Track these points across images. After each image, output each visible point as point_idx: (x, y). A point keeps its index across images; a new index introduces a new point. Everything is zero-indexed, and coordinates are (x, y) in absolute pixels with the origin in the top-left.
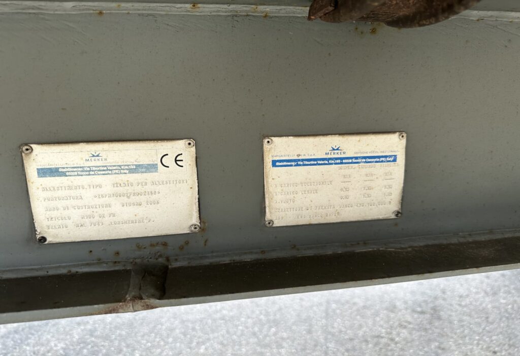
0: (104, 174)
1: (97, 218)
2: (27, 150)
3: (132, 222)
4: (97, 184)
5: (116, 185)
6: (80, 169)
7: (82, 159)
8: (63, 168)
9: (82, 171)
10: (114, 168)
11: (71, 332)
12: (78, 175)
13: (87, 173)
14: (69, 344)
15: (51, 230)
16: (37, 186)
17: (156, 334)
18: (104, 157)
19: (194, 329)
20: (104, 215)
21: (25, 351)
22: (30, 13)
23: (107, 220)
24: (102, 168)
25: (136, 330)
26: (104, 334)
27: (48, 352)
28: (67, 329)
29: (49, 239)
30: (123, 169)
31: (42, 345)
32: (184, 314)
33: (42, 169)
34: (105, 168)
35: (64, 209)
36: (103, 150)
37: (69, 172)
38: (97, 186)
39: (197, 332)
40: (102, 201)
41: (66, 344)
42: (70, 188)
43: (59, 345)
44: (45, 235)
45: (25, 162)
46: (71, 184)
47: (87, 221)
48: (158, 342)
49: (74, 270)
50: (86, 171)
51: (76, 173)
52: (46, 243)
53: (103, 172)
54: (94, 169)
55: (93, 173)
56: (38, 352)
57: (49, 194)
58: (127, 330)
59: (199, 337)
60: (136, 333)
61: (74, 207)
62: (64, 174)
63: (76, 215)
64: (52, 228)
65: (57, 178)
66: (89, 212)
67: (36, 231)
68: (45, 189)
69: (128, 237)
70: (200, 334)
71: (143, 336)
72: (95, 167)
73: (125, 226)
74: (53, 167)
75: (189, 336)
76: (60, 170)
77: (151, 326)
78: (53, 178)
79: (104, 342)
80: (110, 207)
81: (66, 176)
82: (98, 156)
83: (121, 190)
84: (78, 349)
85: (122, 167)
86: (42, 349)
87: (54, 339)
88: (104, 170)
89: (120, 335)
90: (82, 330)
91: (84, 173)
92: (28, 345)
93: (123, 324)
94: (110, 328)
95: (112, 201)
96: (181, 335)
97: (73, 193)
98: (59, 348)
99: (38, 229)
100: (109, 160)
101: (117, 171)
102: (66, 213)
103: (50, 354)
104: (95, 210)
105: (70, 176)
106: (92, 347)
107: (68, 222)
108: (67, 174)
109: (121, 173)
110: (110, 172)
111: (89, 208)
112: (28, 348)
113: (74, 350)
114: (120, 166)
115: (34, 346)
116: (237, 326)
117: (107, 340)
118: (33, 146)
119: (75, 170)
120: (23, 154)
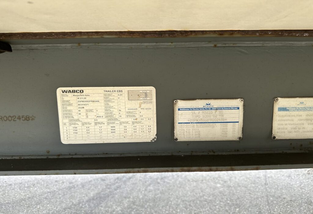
0: (304, 111)
1: (297, 129)
2: (276, 100)
3: (311, 132)
4: (300, 115)
5: (307, 115)
6: (295, 108)
7: (296, 104)
8: (288, 108)
9: (295, 109)
10: (308, 108)
11: (122, 202)
12: (294, 111)
13: (297, 110)
14: (123, 208)
15: (278, 134)
16: (277, 115)
17: (170, 207)
18: (305, 103)
19: (190, 205)
20: (300, 128)
21: (101, 210)
22: (288, 46)
23: (301, 130)
24: (303, 108)
25: (158, 203)
26: (141, 204)
27: (114, 211)
28: (120, 200)
29: (277, 138)
30: (311, 109)
31: (109, 207)
32: (182, 197)
33: (280, 108)
34: (305, 108)
35: (285, 125)
36: (305, 101)
37: (290, 109)
38: (300, 116)
39: (193, 207)
40: (301, 122)
41: (122, 208)
42: (289, 116)
43: (118, 208)
44: (275, 136)
45: (274, 105)
46: (290, 114)
47: (293, 130)
48: (172, 211)
49: (285, 151)
50: (297, 109)
51: (293, 110)
52: (275, 139)
53: (304, 110)
54: (300, 108)
55: (299, 110)
56: (108, 211)
57: (281, 118)
58: (153, 203)
59: (195, 210)
60: (158, 205)
61: (289, 124)
62: (288, 110)
63: (289, 127)
64: (279, 133)
65: (285, 112)
66: (294, 126)
67: (272, 134)
68: (279, 116)
69: (308, 138)
70: (194, 208)
71: (162, 207)
72: (301, 107)
73: (308, 133)
74: (284, 107)
75: (188, 209)
76: (287, 108)
77: (166, 202)
78: (284, 112)
79: (142, 208)
80: (303, 125)
81: (289, 111)
82: (303, 103)
83: (309, 117)
84: (129, 211)
85: (311, 108)
86: (110, 209)
87: (114, 205)
88: (304, 109)
89: (149, 205)
90: (128, 201)
91: (296, 110)
92: (102, 207)
93: (149, 200)
94: (143, 201)
95: (305, 122)
96: (184, 208)
97: (290, 118)
98: (118, 210)
99: (273, 133)
100: (306, 105)
101: (309, 110)
102: (285, 127)
103: (114, 213)
104: (297, 126)
105: (290, 111)
106: (136, 211)
107: (286, 131)
108: (290, 110)
109: (310, 111)
110: (306, 110)
111: (295, 125)
112: (102, 208)
113: (127, 211)
114: (310, 107)
115: (105, 208)
116: (215, 206)
117: (143, 208)
118: (279, 98)
119: (293, 108)
120: (274, 102)
